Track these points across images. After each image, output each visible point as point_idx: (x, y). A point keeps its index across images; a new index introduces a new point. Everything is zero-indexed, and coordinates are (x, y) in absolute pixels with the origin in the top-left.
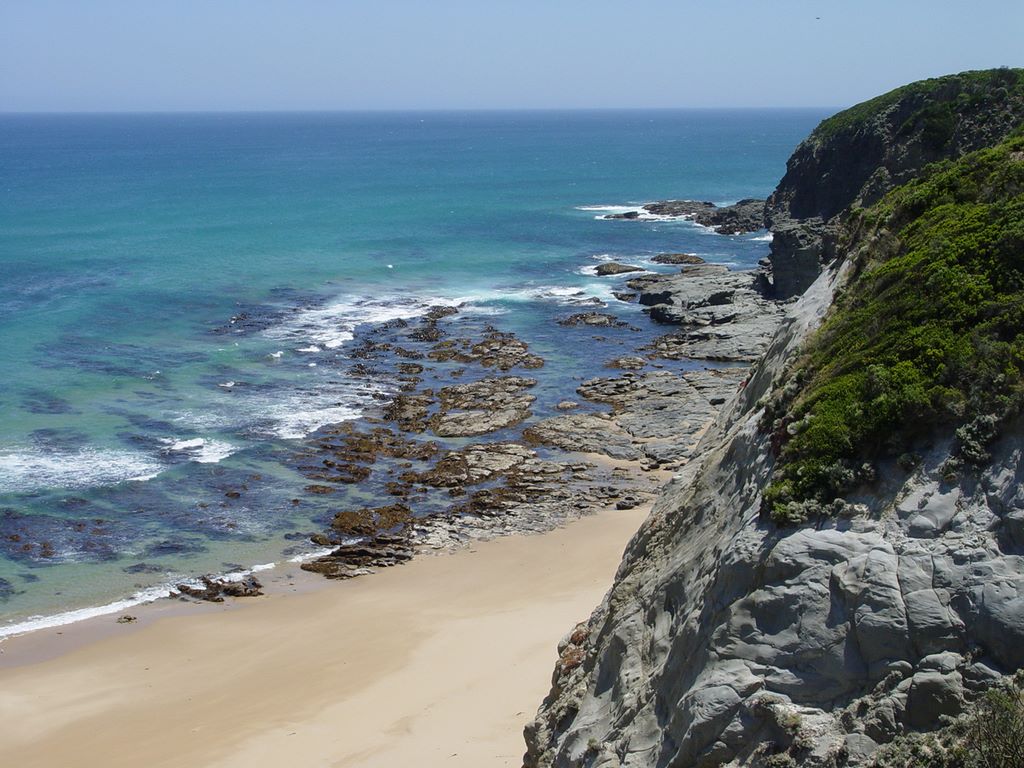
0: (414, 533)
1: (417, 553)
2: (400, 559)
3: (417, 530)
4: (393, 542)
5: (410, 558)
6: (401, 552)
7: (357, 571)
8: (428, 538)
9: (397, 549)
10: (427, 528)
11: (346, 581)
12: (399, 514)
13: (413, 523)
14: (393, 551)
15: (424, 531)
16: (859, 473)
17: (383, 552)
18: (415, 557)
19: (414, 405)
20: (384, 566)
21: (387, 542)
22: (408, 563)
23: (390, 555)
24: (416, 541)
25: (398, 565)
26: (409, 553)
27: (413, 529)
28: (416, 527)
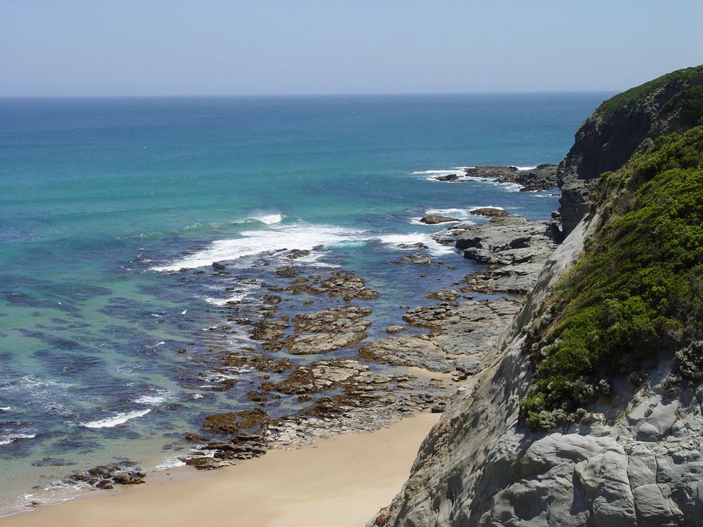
0: (269, 432)
1: (270, 448)
2: (256, 453)
3: (271, 430)
4: (252, 439)
5: (264, 452)
6: (257, 448)
7: (222, 463)
8: (279, 436)
9: (254, 445)
10: (279, 428)
11: (212, 472)
12: (257, 417)
13: (268, 424)
14: (251, 447)
15: (277, 430)
16: (597, 388)
17: (243, 447)
18: (268, 452)
19: (273, 328)
20: (243, 459)
21: (247, 439)
22: (262, 456)
23: (248, 450)
24: (270, 438)
25: (255, 458)
26: (264, 449)
27: (268, 429)
28: (270, 427)
